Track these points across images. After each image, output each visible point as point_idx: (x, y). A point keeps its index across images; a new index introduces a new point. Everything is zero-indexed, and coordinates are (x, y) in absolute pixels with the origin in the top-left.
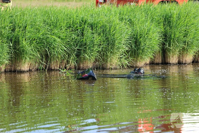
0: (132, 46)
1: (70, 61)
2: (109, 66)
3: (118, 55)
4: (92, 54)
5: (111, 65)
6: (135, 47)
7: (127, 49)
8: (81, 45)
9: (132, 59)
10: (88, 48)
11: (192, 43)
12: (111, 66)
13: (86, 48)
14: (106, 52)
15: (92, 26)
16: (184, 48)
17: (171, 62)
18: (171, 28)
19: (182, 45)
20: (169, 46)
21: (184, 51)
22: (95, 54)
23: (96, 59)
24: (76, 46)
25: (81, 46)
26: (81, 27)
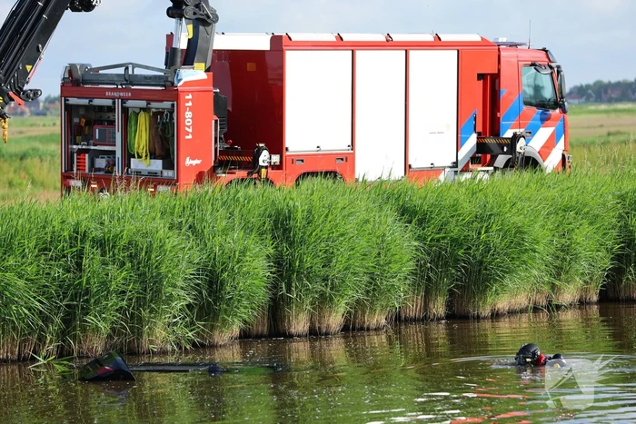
0: (201, 293)
1: (49, 338)
2: (145, 344)
3: (167, 318)
4: (104, 315)
5: (151, 342)
6: (210, 296)
7: (190, 300)
8: (76, 294)
9: (204, 326)
10: (93, 301)
11: (344, 282)
12: (151, 346)
13: (87, 301)
14: (138, 309)
15: (101, 244)
16: (322, 295)
17: (293, 330)
18: (291, 244)
19: (319, 287)
20: (289, 290)
21: (323, 302)
22: (112, 316)
23: (113, 329)
24: (64, 297)
25: (76, 297)
26: (74, 249)
